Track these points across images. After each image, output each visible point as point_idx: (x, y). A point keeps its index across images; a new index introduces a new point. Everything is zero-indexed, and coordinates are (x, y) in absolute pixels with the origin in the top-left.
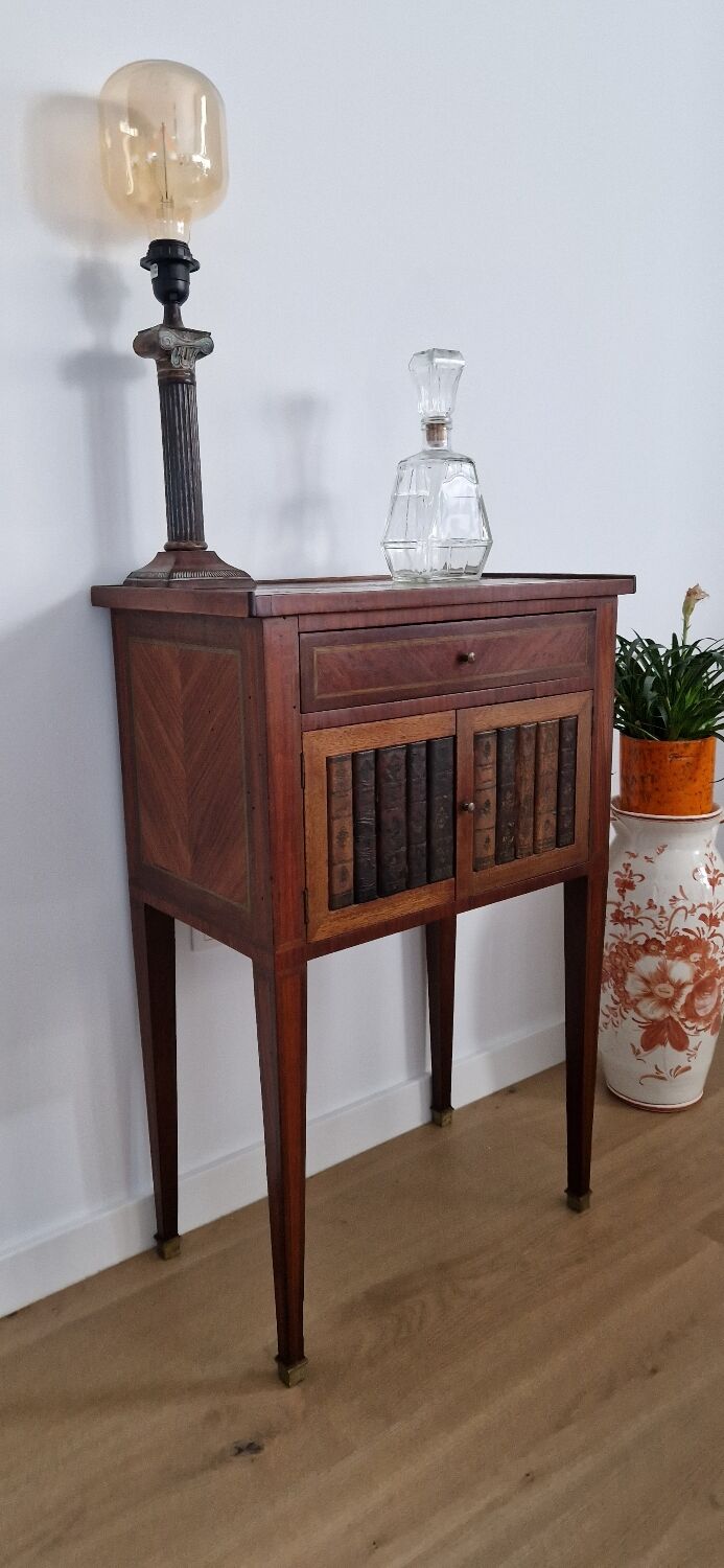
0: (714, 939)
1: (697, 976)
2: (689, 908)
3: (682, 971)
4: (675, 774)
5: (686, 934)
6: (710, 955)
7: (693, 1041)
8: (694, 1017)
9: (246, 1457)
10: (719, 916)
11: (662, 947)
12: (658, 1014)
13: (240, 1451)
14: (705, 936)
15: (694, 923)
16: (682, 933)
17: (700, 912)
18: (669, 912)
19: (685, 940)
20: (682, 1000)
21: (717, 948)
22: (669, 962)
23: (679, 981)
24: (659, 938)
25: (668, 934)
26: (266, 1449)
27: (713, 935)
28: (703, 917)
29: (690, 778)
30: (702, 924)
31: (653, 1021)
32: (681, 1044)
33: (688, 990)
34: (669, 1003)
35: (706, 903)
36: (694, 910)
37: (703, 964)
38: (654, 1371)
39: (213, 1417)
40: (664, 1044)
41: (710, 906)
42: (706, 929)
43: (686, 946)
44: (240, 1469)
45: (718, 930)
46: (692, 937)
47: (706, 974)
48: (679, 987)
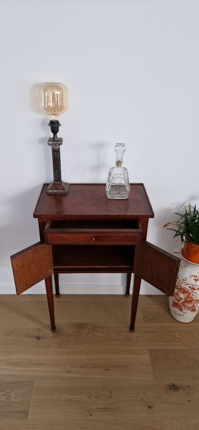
0: (193, 293)
1: (186, 299)
2: (187, 283)
3: (182, 296)
4: (191, 251)
5: (184, 289)
6: (191, 296)
7: (184, 311)
8: (185, 306)
9: (37, 339)
10: (195, 288)
11: (178, 289)
12: (176, 301)
13: (37, 337)
14: (190, 291)
15: (187, 287)
16: (183, 288)
17: (189, 285)
18: (181, 282)
19: (184, 290)
20: (181, 302)
21: (193, 295)
22: (179, 292)
23: (181, 297)
24: (178, 286)
25: (180, 286)
26: (40, 340)
27: (192, 292)
28: (190, 287)
29: (196, 254)
30: (189, 288)
31: (175, 302)
32: (181, 310)
33: (183, 300)
34: (179, 301)
35: (192, 284)
36: (188, 284)
37: (188, 297)
38: (107, 370)
39: (39, 329)
40: (177, 307)
41: (193, 285)
42: (190, 290)
43: (184, 291)
44: (35, 340)
45: (194, 291)
46: (186, 290)
47: (189, 299)
48: (181, 299)
